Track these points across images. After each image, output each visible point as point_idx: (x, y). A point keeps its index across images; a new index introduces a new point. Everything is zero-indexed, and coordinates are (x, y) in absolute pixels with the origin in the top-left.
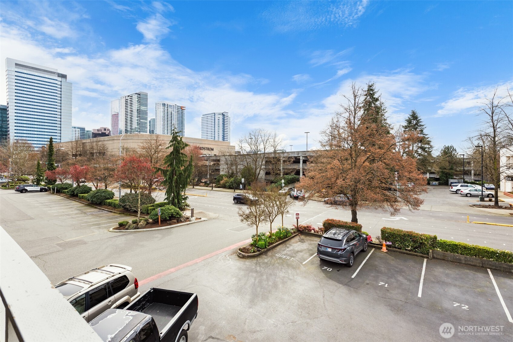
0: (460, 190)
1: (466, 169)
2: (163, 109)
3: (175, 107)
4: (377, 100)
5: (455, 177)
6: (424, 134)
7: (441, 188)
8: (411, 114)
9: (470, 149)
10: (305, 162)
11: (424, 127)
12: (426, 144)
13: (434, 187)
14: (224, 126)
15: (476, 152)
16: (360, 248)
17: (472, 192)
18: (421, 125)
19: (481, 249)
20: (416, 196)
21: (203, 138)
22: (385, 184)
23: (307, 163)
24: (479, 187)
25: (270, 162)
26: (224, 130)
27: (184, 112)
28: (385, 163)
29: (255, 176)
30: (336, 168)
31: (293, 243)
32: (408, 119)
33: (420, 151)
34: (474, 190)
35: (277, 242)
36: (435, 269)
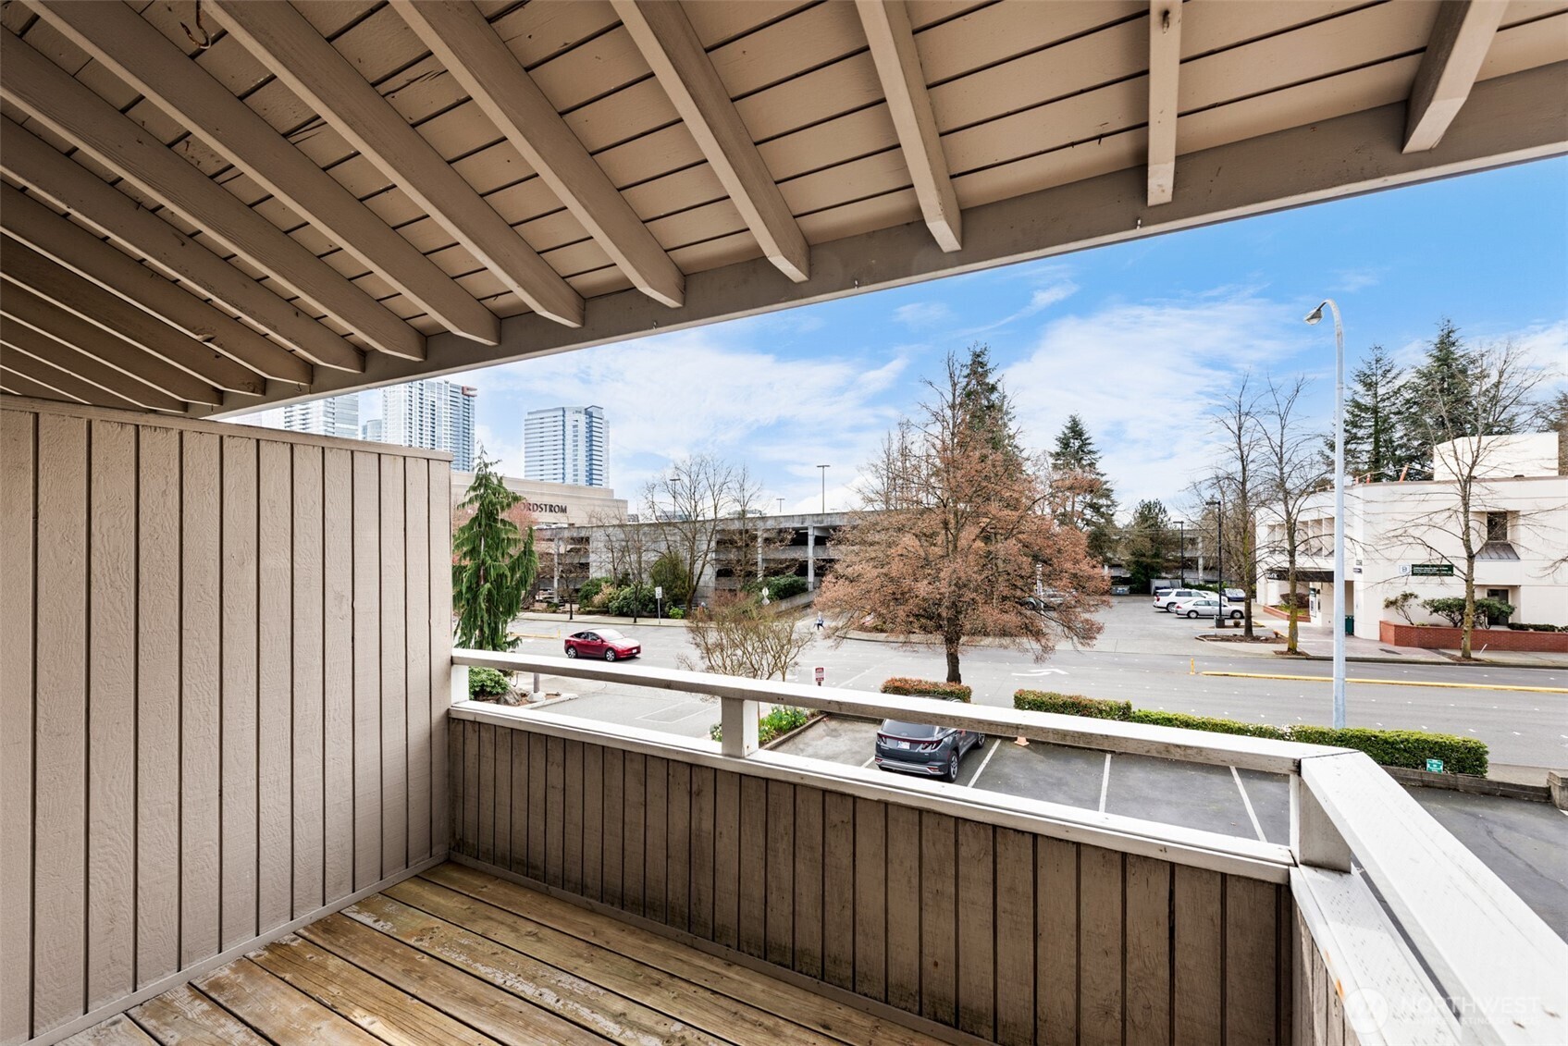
0: (1175, 603)
1: (1187, 555)
2: (408, 394)
3: (446, 388)
4: (993, 389)
5: (1164, 575)
6: (1098, 474)
7: (1134, 601)
8: (1069, 425)
9: (1196, 510)
10: (820, 541)
11: (1097, 456)
12: (1101, 496)
13: (1120, 599)
14: (591, 445)
15: (1207, 515)
16: (969, 740)
17: (1198, 609)
18: (1090, 452)
19: (1217, 725)
20: (1087, 616)
21: (529, 478)
22: (1022, 590)
23: (828, 545)
24: (1214, 597)
25: (732, 542)
26: (591, 455)
27: (471, 403)
28: (1020, 541)
29: (691, 580)
30: (911, 555)
31: (813, 739)
32: (1063, 436)
33: (1089, 513)
34: (1203, 603)
35: (773, 738)
36: (1128, 773)
